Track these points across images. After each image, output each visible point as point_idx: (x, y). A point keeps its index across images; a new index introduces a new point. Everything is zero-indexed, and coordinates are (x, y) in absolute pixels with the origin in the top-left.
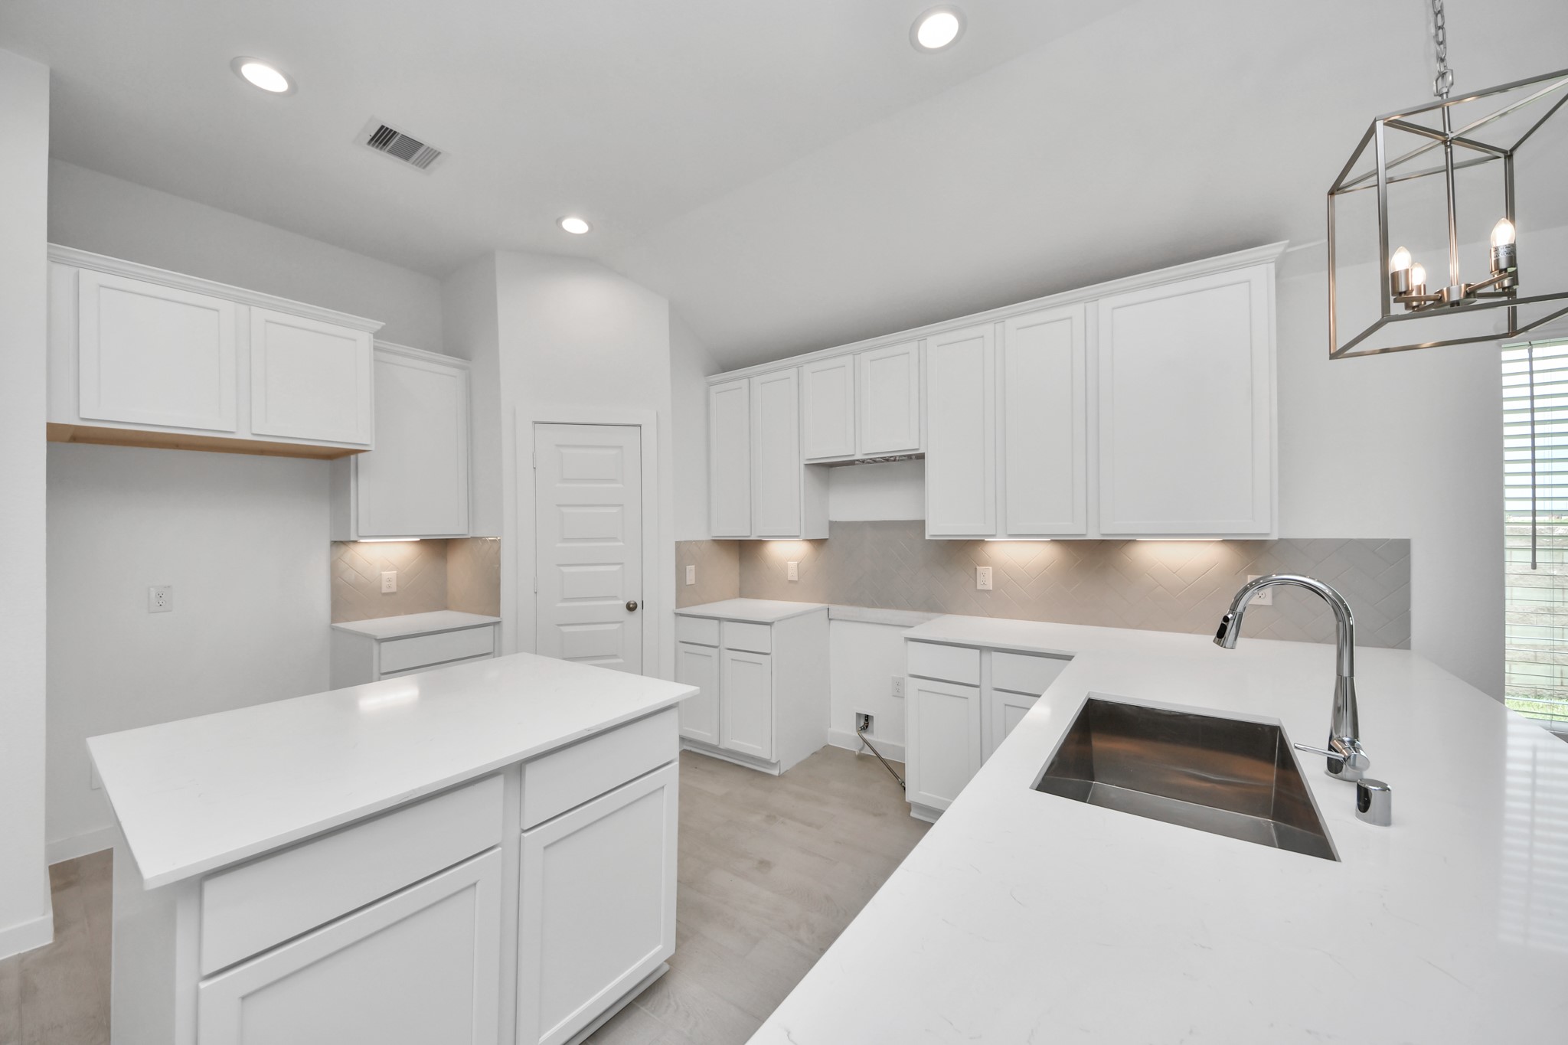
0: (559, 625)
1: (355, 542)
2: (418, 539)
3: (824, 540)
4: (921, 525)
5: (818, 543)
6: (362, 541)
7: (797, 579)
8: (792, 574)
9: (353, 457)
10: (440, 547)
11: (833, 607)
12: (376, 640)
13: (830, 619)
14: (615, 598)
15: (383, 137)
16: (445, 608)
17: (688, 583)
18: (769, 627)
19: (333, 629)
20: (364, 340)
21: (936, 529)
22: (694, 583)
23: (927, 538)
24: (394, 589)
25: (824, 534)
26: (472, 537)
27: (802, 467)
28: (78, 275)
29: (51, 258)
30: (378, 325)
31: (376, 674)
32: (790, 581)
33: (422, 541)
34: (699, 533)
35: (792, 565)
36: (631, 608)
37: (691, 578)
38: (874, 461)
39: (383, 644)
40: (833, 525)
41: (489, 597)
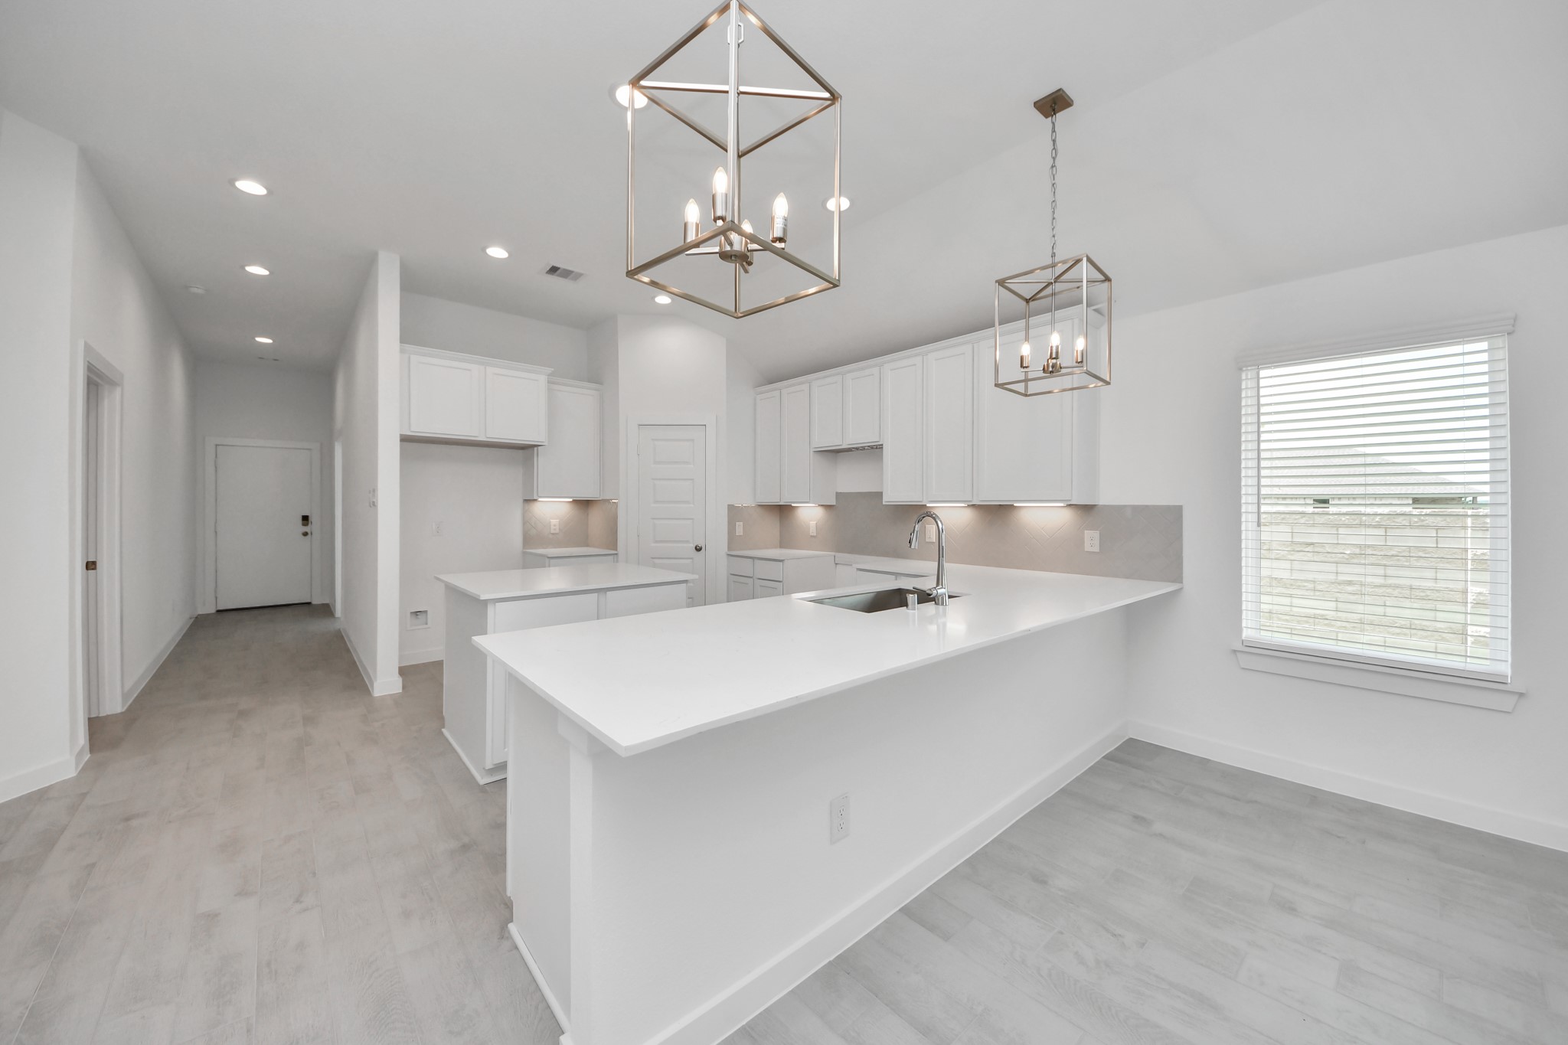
0: (652, 558)
1: (536, 500)
2: (571, 500)
3: (833, 506)
4: (880, 495)
5: (828, 507)
6: (540, 499)
7: (815, 534)
8: (813, 531)
9: (535, 449)
10: (584, 504)
11: (838, 555)
12: (549, 558)
13: (835, 563)
14: (687, 542)
15: (554, 270)
16: (587, 545)
17: (737, 535)
18: (781, 563)
19: (524, 553)
20: (542, 379)
21: (891, 497)
22: (742, 534)
23: (884, 504)
24: (557, 531)
25: (832, 502)
26: (602, 500)
27: (812, 452)
28: (409, 358)
29: (402, 351)
30: (550, 370)
32: (811, 535)
33: (574, 501)
34: (745, 499)
35: (813, 524)
36: (698, 549)
37: (739, 530)
38: (863, 448)
40: (839, 495)
41: (611, 541)
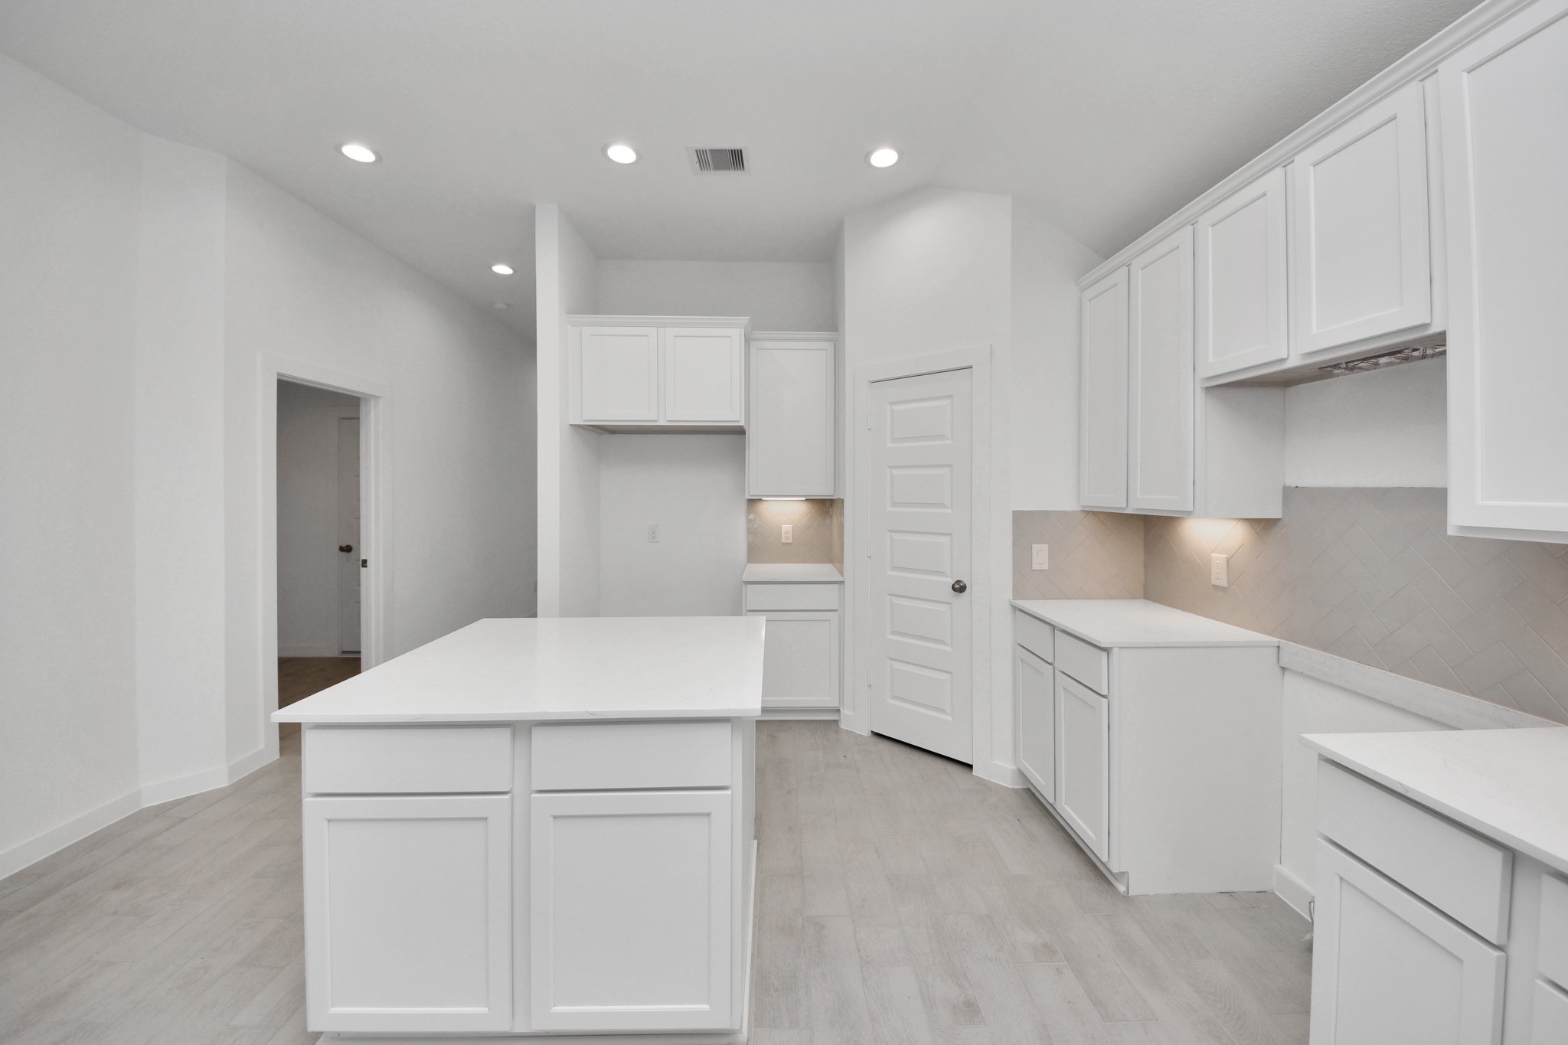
0: (890, 595)
1: (761, 501)
2: (804, 499)
3: (1275, 521)
4: (1438, 497)
5: (1263, 526)
6: (766, 499)
7: (1226, 586)
8: (1219, 576)
11: (1289, 646)
13: (1283, 669)
16: (830, 561)
17: (1035, 567)
18: (1105, 653)
20: (738, 334)
22: (1046, 567)
23: (1451, 532)
24: (790, 542)
25: (1275, 513)
26: (837, 497)
27: (1199, 392)
28: (581, 331)
30: (745, 319)
31: (744, 611)
32: (1216, 587)
35: (1222, 560)
36: (958, 588)
37: (1040, 561)
39: (748, 586)
40: (1290, 494)
